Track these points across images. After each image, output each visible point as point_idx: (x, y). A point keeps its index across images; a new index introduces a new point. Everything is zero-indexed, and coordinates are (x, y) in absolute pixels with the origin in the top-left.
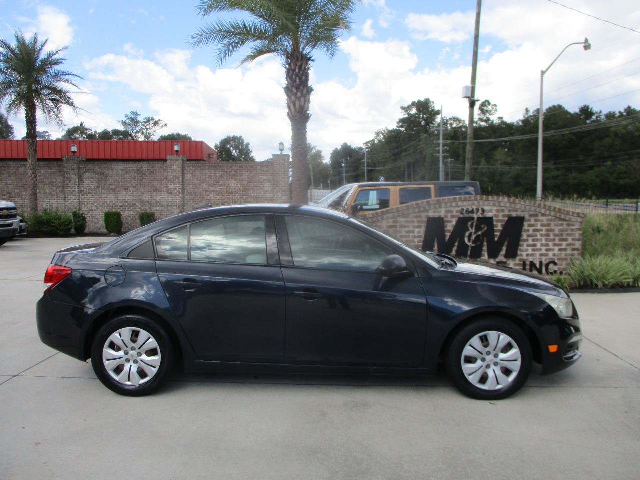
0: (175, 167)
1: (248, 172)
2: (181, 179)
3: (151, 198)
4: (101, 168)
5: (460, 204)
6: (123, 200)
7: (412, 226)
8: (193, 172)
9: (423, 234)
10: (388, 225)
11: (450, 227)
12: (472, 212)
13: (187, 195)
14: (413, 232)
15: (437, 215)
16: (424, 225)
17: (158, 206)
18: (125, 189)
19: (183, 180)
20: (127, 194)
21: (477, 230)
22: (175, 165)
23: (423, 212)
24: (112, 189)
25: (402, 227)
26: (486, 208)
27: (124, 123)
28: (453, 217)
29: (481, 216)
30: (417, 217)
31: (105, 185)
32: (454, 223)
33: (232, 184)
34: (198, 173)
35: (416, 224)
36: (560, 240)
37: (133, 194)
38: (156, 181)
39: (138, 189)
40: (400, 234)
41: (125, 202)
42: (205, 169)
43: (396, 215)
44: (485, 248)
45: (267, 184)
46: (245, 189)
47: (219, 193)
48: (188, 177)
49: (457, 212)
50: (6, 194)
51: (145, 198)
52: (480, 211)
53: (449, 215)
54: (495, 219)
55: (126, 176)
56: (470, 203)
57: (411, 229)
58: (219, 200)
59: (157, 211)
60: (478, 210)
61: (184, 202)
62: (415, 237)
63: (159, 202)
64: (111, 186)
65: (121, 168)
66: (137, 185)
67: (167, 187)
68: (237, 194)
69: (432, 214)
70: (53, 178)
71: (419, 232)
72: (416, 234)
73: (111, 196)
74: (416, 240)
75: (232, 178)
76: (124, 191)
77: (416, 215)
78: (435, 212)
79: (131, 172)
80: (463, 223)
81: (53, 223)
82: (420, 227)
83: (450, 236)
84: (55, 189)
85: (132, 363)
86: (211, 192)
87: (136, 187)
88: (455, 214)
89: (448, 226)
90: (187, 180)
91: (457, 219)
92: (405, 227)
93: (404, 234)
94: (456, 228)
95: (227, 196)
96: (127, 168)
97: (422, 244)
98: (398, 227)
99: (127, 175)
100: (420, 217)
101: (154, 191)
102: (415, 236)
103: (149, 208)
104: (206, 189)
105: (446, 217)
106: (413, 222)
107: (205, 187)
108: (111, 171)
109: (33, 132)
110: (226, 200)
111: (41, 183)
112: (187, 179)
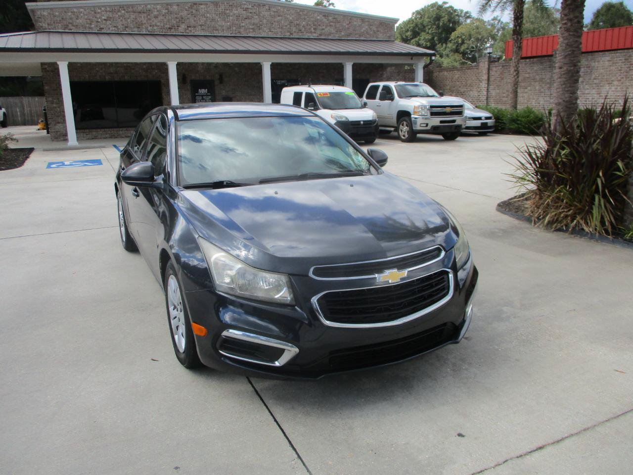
4: (588, 60)
6: (605, 96)
18: (609, 84)
20: (610, 88)
24: (595, 84)
31: (590, 79)
37: (617, 89)
39: (622, 83)
41: (607, 99)
55: (611, 68)
64: (595, 80)
65: (608, 58)
66: (623, 78)
70: (543, 73)
73: (594, 91)
76: (608, 85)
79: (616, 63)
84: (544, 85)
87: (620, 80)
96: (614, 58)
99: (613, 66)
108: (597, 63)
111: (533, 79)
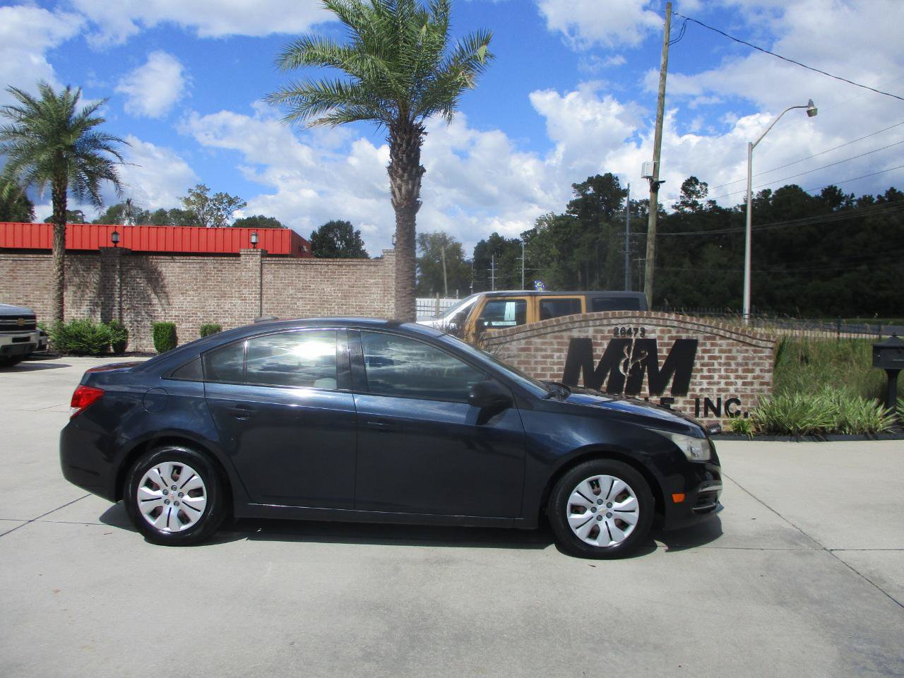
0: (250, 265)
1: (349, 272)
2: (259, 281)
3: (218, 306)
5: (613, 321)
6: (179, 308)
7: (551, 349)
8: (276, 271)
9: (564, 360)
10: (518, 346)
11: (600, 351)
12: (629, 332)
13: (266, 303)
14: (552, 357)
15: (582, 335)
16: (566, 348)
17: (227, 317)
18: (182, 293)
19: (261, 283)
20: (185, 299)
21: (636, 356)
22: (251, 261)
23: (565, 330)
24: (165, 293)
25: (537, 350)
26: (646, 327)
27: (187, 201)
28: (603, 338)
29: (641, 338)
30: (556, 337)
31: (156, 287)
32: (605, 346)
33: (328, 288)
34: (281, 273)
35: (556, 347)
36: (744, 371)
37: (193, 299)
38: (224, 282)
39: (200, 294)
40: (535, 360)
41: (182, 311)
42: (292, 268)
43: (529, 334)
44: (646, 380)
45: (374, 290)
46: (345, 296)
47: (310, 301)
48: (268, 277)
49: (609, 332)
50: (21, 297)
51: (210, 305)
52: (640, 332)
53: (599, 336)
54: (658, 341)
55: (184, 275)
56: (627, 320)
57: (549, 353)
58: (309, 310)
59: (224, 323)
60: (636, 330)
61: (261, 312)
62: (554, 364)
63: (228, 311)
64: (164, 289)
65: (178, 264)
66: (199, 288)
67: (239, 291)
68: (335, 302)
69: (576, 334)
70: (87, 276)
71: (559, 357)
72: (556, 360)
73: (163, 301)
74: (555, 367)
75: (327, 281)
76: (181, 295)
77: (555, 334)
78: (579, 331)
79: (191, 270)
80: (617, 347)
81: (84, 337)
82: (559, 350)
83: (600, 363)
84: (88, 290)
85: (171, 505)
86: (298, 299)
87: (197, 290)
88: (606, 334)
89: (597, 350)
90: (267, 282)
91: (609, 341)
92: (541, 350)
93: (539, 359)
94: (607, 352)
95: (321, 304)
96: (186, 264)
97: (563, 373)
98: (533, 350)
99: (186, 273)
100: (562, 337)
101: (222, 297)
102: (554, 362)
103: (214, 320)
104: (291, 295)
105: (595, 337)
106: (552, 344)
107: (291, 292)
109: (61, 213)
110: (319, 311)
111: (70, 282)
112: (266, 280)
